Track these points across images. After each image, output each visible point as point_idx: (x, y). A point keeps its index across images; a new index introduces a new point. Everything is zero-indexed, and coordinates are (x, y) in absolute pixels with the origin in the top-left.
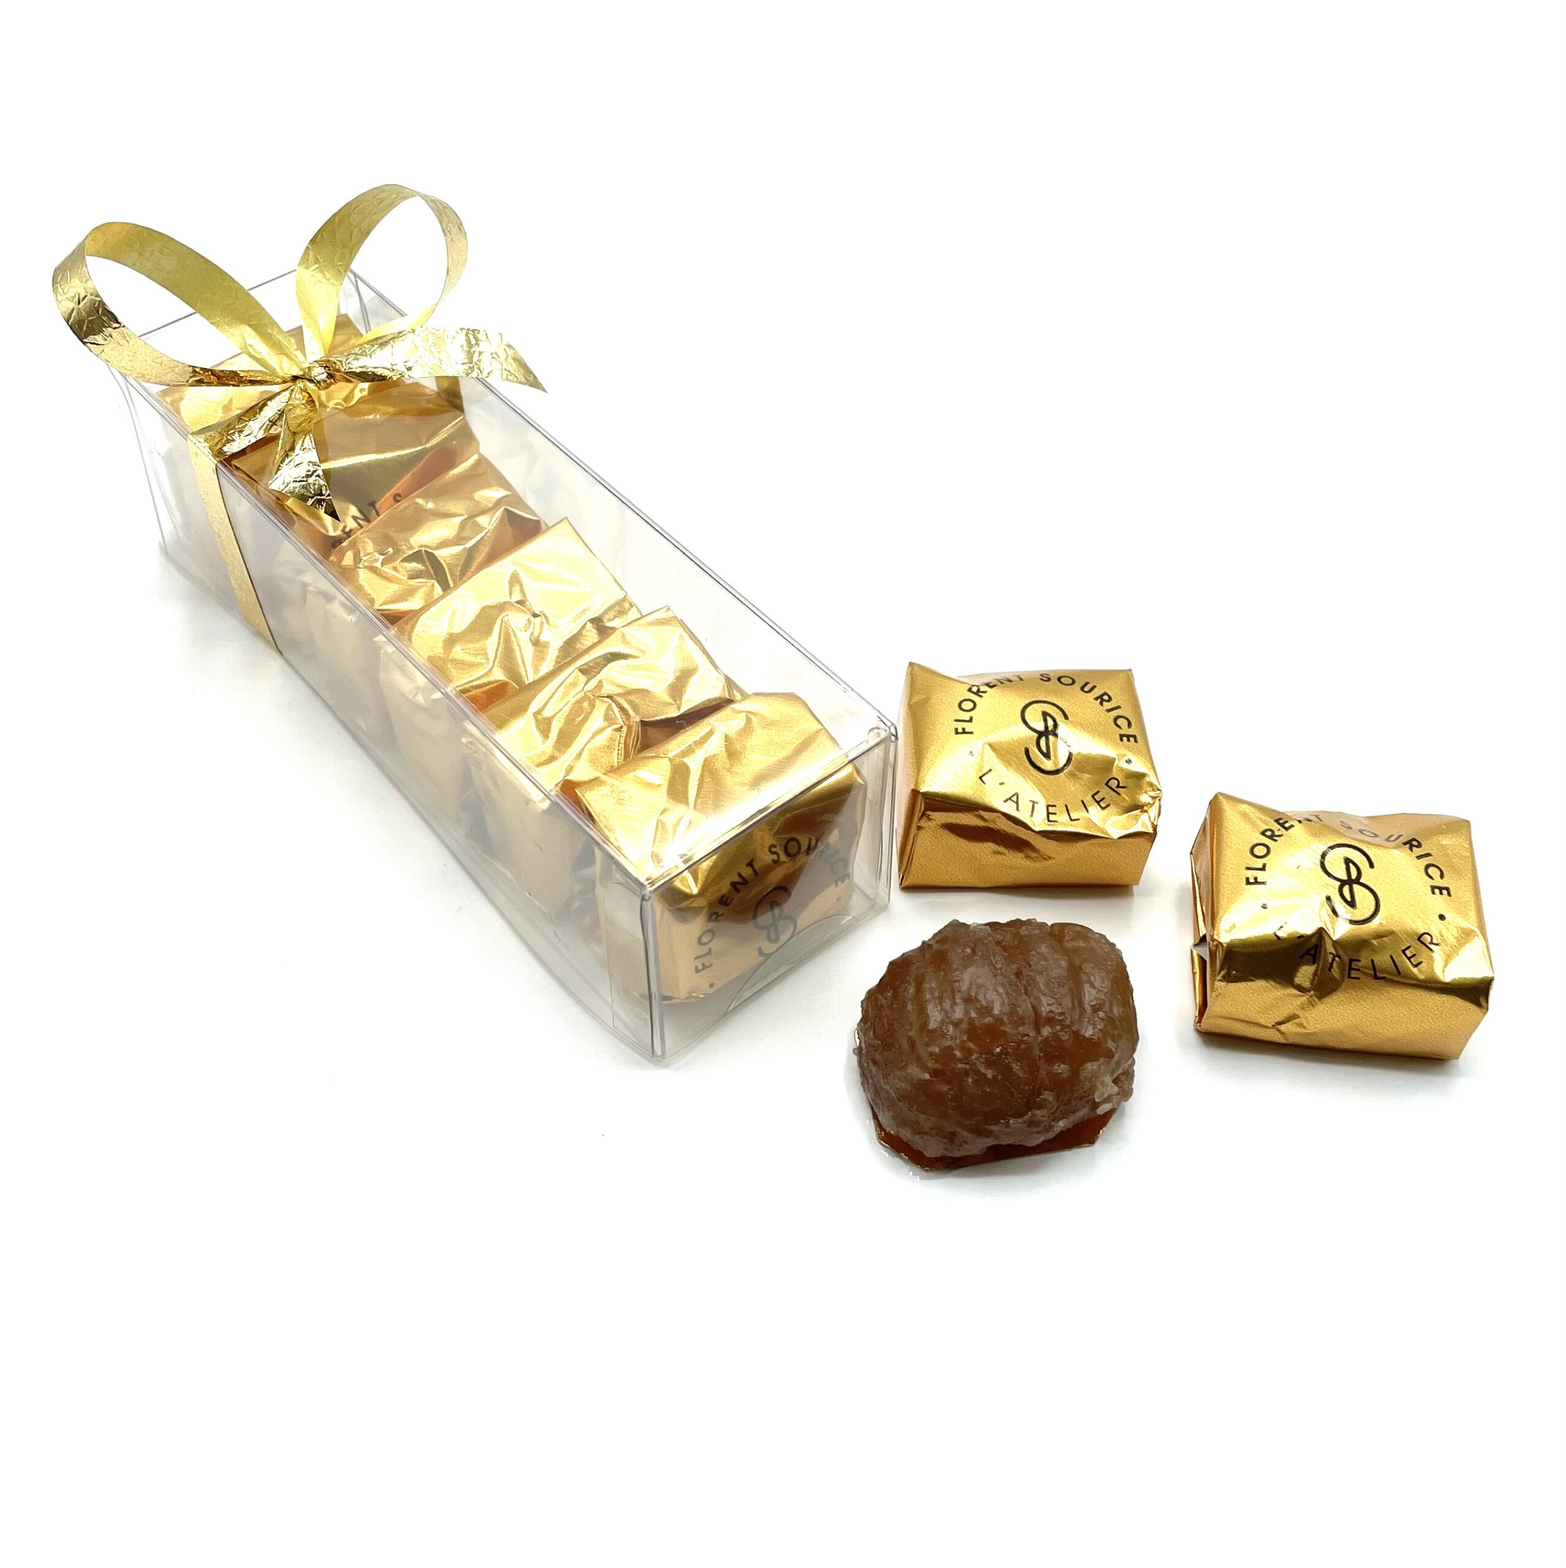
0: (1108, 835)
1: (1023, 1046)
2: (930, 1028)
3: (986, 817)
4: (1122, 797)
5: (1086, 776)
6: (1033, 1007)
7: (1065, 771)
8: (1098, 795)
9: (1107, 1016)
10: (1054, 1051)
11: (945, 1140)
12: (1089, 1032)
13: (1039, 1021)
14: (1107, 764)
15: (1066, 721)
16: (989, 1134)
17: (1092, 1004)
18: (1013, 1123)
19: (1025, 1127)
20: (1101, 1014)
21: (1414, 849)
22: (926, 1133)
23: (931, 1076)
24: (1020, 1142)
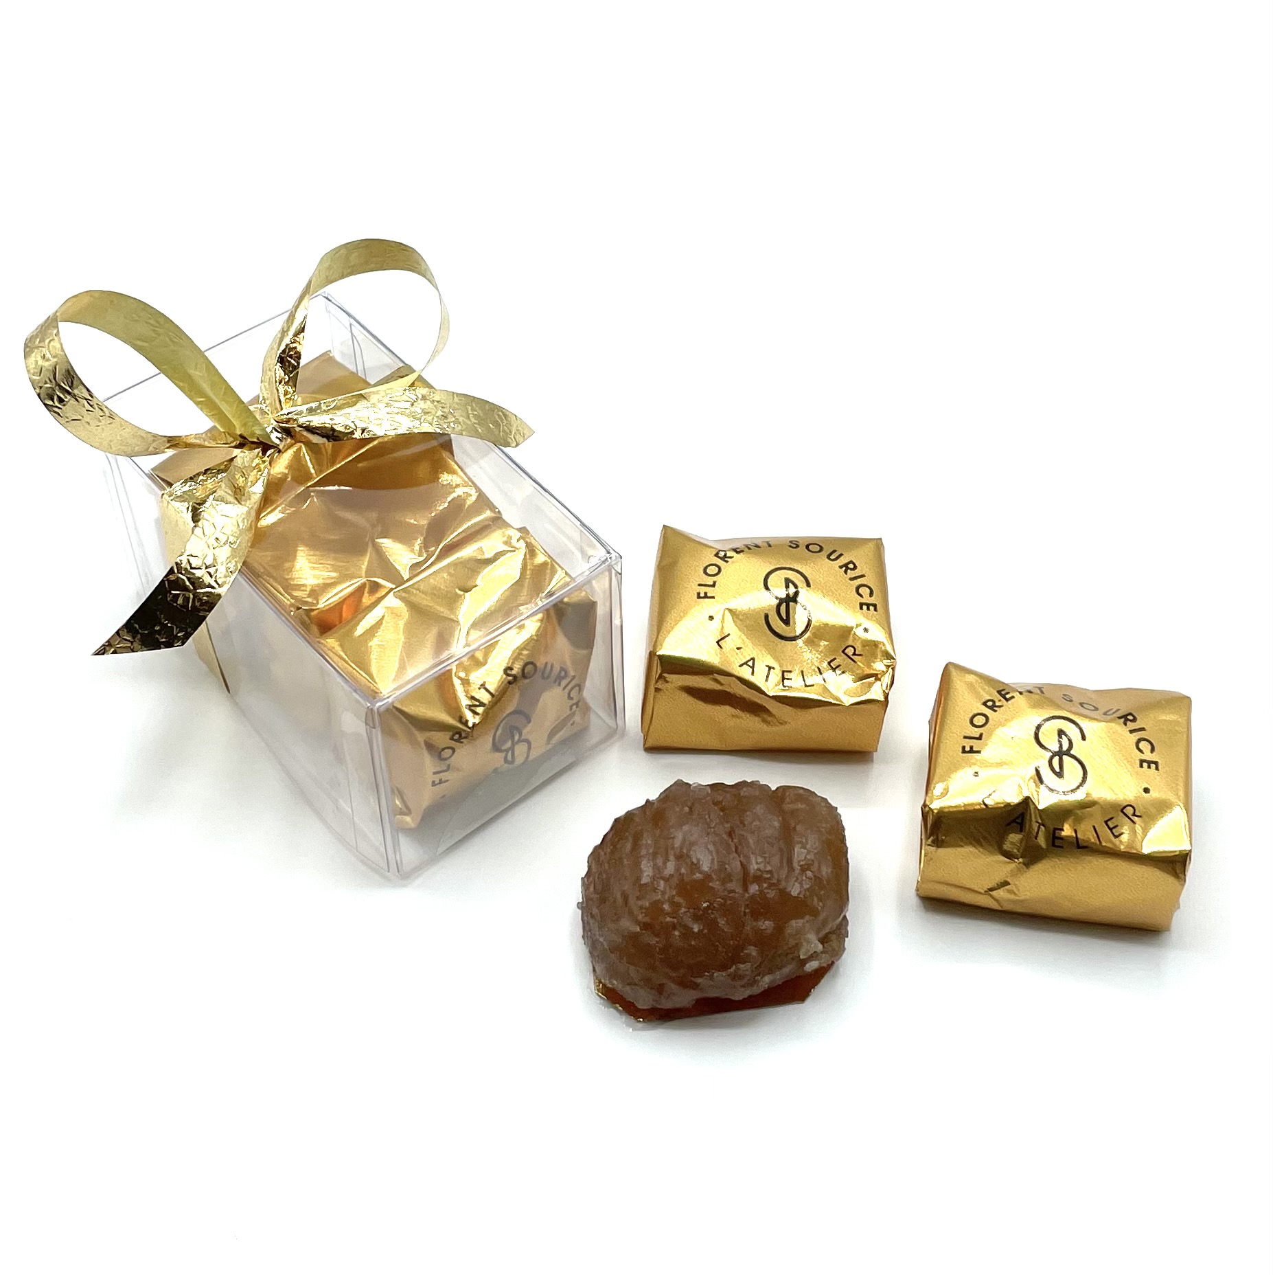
0: (842, 702)
1: (729, 902)
2: (642, 882)
3: (722, 681)
4: (858, 665)
5: (823, 643)
6: (742, 864)
7: (803, 638)
8: (833, 662)
9: (815, 876)
10: (760, 908)
11: (653, 991)
12: (795, 891)
13: (746, 879)
14: (846, 632)
15: (808, 588)
16: (695, 986)
17: (802, 863)
18: (717, 976)
19: (729, 981)
20: (809, 873)
21: (1128, 723)
22: (635, 984)
23: (641, 929)
24: (727, 995)
